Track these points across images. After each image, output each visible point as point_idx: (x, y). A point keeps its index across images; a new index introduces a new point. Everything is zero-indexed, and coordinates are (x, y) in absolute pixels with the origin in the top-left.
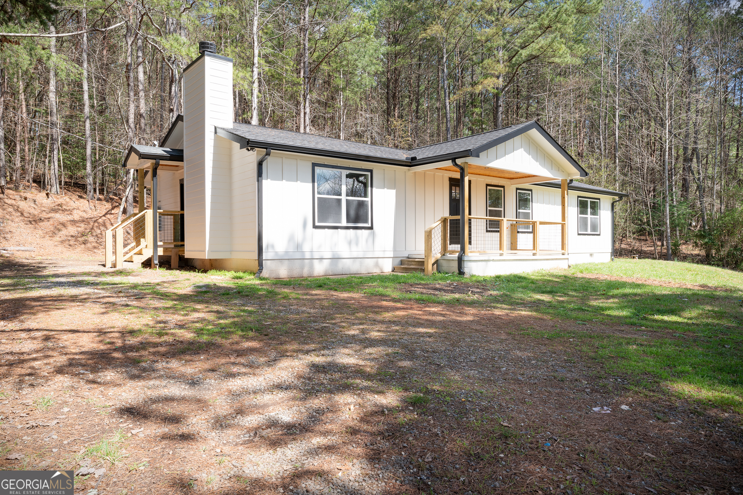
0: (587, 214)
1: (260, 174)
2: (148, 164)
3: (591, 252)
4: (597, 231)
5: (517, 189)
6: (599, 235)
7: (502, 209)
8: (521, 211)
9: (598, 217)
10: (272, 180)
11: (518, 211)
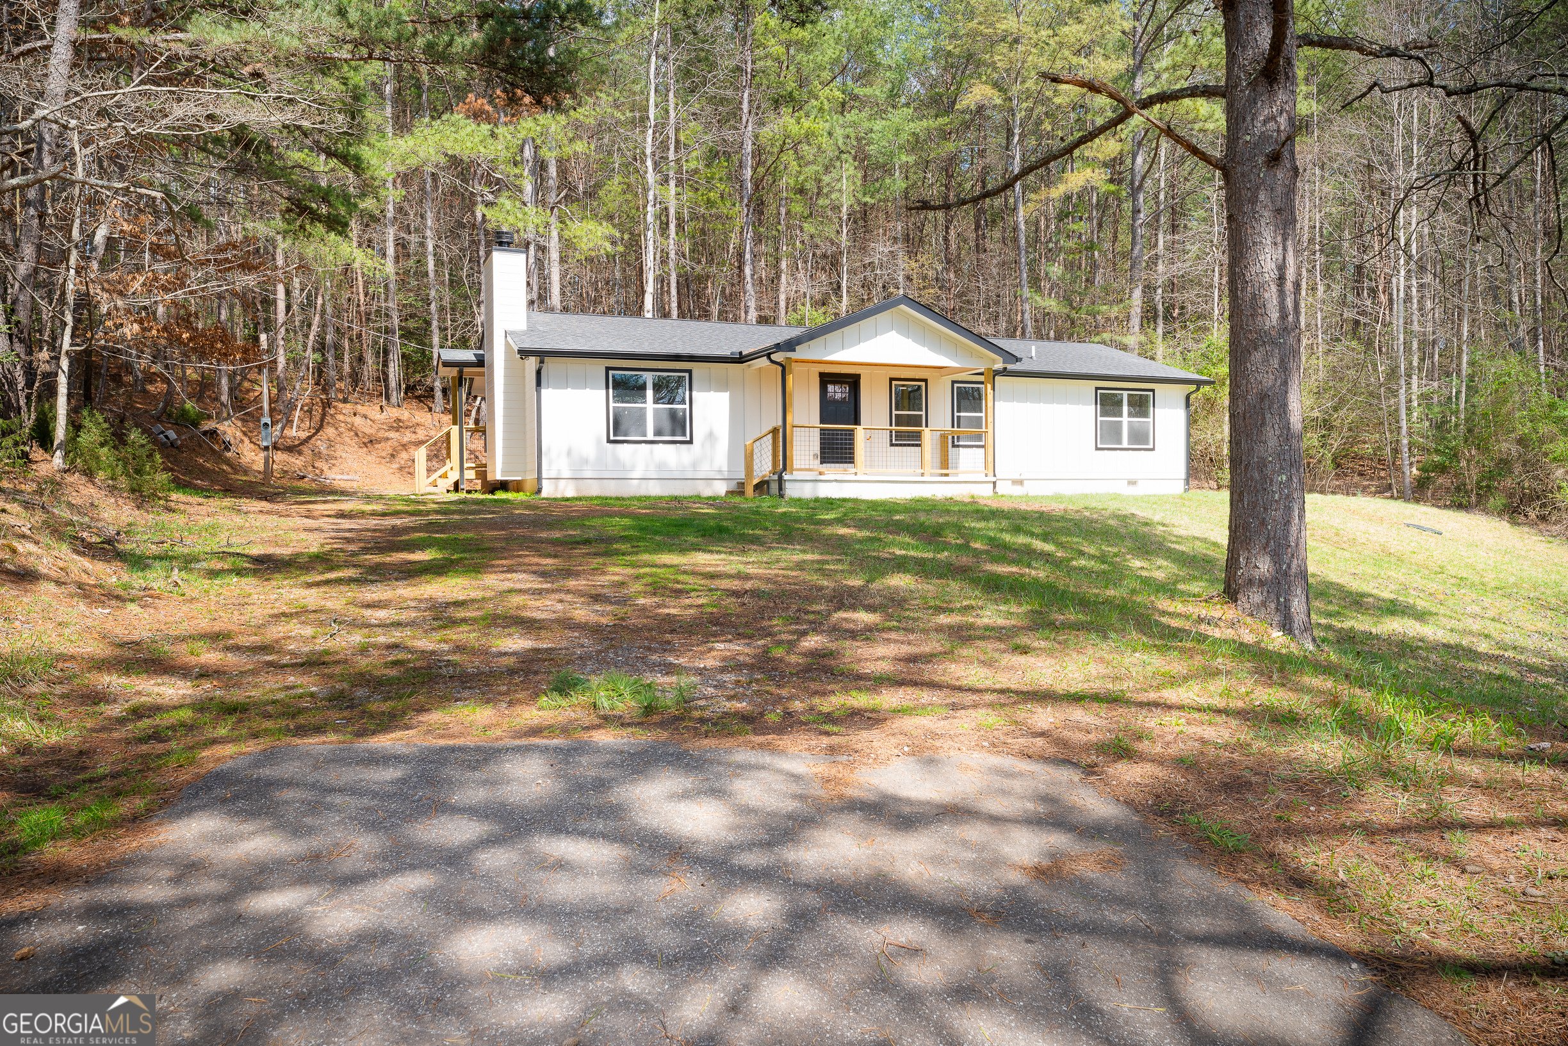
0: (1121, 415)
1: (539, 383)
2: (454, 372)
3: (1132, 477)
4: (1147, 443)
5: (953, 382)
6: (1153, 449)
7: (923, 413)
8: (962, 414)
9: (1151, 420)
10: (554, 388)
11: (956, 414)
